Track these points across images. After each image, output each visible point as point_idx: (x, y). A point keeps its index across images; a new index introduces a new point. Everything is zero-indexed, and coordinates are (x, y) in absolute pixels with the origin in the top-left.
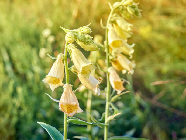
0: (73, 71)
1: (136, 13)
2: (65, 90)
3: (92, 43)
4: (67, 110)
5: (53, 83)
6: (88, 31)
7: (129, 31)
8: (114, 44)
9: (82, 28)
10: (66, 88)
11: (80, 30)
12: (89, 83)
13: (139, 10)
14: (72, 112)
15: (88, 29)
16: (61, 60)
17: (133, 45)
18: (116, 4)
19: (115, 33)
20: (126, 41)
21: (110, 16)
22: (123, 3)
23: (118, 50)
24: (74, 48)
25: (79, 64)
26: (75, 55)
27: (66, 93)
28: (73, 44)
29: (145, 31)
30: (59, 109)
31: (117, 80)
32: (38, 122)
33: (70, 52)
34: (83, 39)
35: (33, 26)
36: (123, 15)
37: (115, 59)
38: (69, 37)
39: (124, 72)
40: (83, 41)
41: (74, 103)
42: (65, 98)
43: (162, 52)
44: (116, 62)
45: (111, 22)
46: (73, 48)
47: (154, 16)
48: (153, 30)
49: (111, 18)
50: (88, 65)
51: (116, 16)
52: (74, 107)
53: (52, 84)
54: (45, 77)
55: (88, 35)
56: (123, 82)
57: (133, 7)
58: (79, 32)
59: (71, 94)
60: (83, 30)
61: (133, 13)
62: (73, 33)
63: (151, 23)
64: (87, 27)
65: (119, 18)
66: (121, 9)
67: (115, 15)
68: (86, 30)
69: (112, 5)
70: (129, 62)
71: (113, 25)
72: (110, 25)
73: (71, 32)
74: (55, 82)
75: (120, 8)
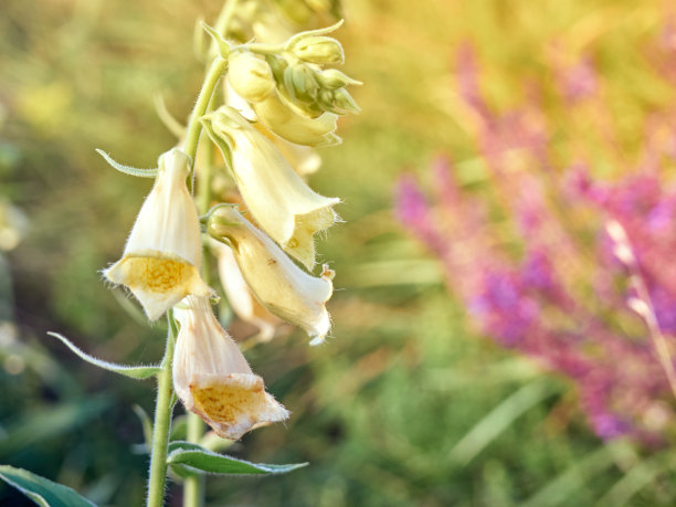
0: (218, 231)
5: (151, 285)
9: (304, 37)
10: (193, 308)
15: (331, 42)
25: (278, 199)
27: (196, 332)
33: (223, 146)
34: (312, 89)
38: (260, 75)
40: (313, 96)
41: (250, 380)
42: (196, 354)
53: (144, 288)
58: (288, 56)
59: (220, 337)
60: (309, 48)
64: (326, 35)
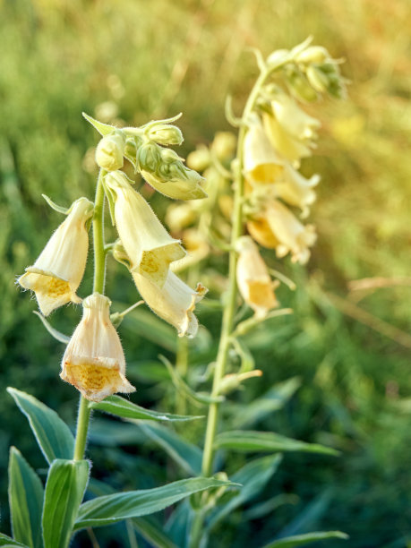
0: (118, 256)
1: (333, 88)
2: (87, 313)
3: (181, 178)
4: (84, 380)
5: (50, 291)
6: (173, 136)
7: (306, 139)
8: (260, 173)
10: (92, 308)
11: (147, 131)
12: (163, 298)
13: (342, 82)
14: (100, 386)
15: (172, 129)
16: (80, 221)
17: (315, 180)
18: (278, 57)
19: (265, 141)
20: (297, 164)
21: (257, 89)
22: (298, 54)
23: (269, 192)
24: (126, 188)
25: (136, 239)
26: (126, 207)
27: (88, 325)
28: (122, 173)
29: (347, 129)
30: (61, 375)
31: (257, 279)
32: (11, 390)
33: (111, 198)
34: (151, 163)
35: (79, 93)
36: (293, 91)
37: (259, 215)
38: (106, 152)
39: (281, 252)
40: (152, 168)
41: (110, 362)
42: (82, 341)
43: (382, 184)
44: (261, 223)
45: (256, 108)
46: (120, 186)
47: (372, 95)
48: (367, 129)
49: (259, 96)
50: (163, 247)
51: (274, 92)
52: (109, 370)
53: (43, 294)
54: (24, 272)
55: (169, 150)
56: (277, 283)
57: (325, 70)
58: (144, 137)
59: (104, 330)
60: (157, 133)
61: (325, 86)
62: (124, 140)
63: (363, 111)
64: (170, 124)
65: (282, 97)
66: (289, 73)
67: (270, 88)
68: (166, 135)
69: (265, 58)
70: (299, 228)
71: (261, 118)
72: (254, 116)
73: (117, 135)
74: (57, 287)
75: (286, 70)
